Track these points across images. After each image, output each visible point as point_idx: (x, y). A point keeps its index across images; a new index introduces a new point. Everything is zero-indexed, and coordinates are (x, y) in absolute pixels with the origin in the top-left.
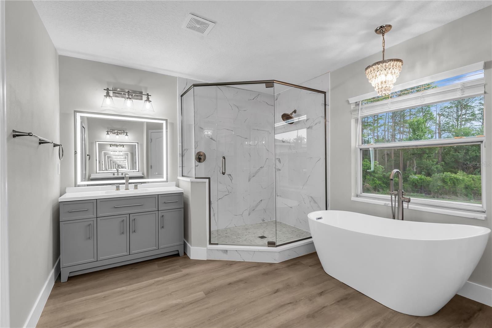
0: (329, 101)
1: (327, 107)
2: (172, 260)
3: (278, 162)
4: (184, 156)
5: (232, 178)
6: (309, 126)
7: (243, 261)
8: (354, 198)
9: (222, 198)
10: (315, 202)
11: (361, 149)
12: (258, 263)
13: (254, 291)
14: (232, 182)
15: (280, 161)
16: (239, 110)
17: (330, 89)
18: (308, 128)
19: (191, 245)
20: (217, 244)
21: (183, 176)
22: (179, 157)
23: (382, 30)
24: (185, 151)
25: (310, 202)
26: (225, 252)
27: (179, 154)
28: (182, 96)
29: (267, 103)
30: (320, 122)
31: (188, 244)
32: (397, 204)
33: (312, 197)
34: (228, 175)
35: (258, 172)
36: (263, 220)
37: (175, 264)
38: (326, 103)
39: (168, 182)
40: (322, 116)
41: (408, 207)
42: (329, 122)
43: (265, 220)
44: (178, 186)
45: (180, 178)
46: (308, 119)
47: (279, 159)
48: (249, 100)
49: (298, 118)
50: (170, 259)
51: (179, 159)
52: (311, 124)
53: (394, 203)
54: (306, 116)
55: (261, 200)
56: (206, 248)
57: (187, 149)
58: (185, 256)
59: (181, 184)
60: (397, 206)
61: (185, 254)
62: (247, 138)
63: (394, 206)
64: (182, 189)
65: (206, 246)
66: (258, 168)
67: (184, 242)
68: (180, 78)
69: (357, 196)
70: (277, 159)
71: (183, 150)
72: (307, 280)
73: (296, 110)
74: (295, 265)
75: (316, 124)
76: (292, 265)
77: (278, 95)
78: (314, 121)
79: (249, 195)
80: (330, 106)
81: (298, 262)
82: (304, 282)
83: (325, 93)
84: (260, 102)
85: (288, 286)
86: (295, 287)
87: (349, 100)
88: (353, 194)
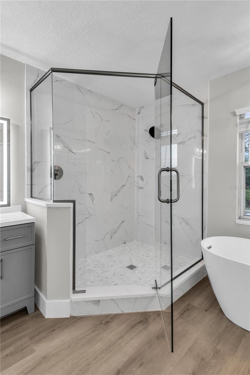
0: (207, 113)
1: (205, 119)
2: (17, 324)
3: (140, 179)
4: (33, 170)
5: (94, 198)
6: (181, 142)
7: (122, 313)
8: (239, 222)
9: (82, 222)
10: (187, 224)
11: (244, 167)
14: (94, 201)
15: (142, 179)
16: (102, 120)
17: (209, 100)
18: (179, 144)
19: (46, 296)
20: (84, 292)
21: (32, 197)
22: (27, 172)
24: (36, 165)
25: (181, 223)
26: (97, 302)
27: (27, 168)
28: (31, 90)
29: (129, 116)
30: (195, 137)
31: (42, 295)
33: (183, 218)
34: (89, 194)
35: (121, 190)
36: (125, 242)
37: (21, 334)
38: (204, 116)
39: (10, 206)
40: (197, 130)
43: (126, 242)
44: (25, 210)
45: (29, 200)
46: (179, 134)
47: (142, 176)
48: (112, 110)
49: (167, 132)
50: (14, 323)
51: (27, 175)
54: (176, 130)
55: (123, 221)
56: (69, 301)
57: (39, 162)
58: (36, 312)
59: (30, 208)
61: (36, 308)
62: (109, 153)
64: (34, 217)
65: (68, 297)
66: (120, 187)
67: (35, 291)
68: (28, 66)
69: (240, 218)
70: (139, 176)
71: (33, 164)
72: (219, 341)
73: (163, 124)
74: (188, 310)
75: (190, 139)
76: (184, 312)
77: (141, 108)
78: (187, 136)
79: (111, 216)
80: (208, 119)
81: (189, 304)
82: (219, 347)
83: (202, 104)
84: (123, 114)
85: (203, 359)
86: (214, 361)
87: (236, 112)
88: (237, 217)
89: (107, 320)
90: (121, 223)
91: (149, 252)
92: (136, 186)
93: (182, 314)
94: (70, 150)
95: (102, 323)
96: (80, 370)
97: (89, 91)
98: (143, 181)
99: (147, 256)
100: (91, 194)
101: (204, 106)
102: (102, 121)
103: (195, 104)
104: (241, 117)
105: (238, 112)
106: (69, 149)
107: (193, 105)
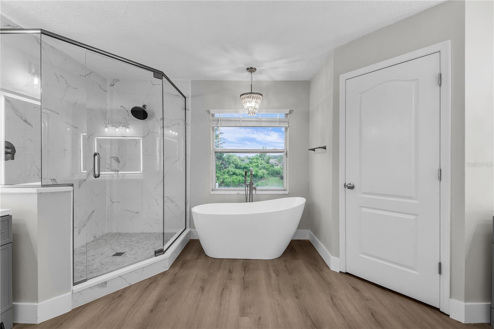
0: (189, 106)
1: (187, 111)
3: (114, 161)
7: (130, 285)
8: (212, 193)
10: (172, 201)
11: (215, 152)
12: (149, 279)
13: (184, 300)
15: (117, 160)
17: (191, 96)
20: (85, 280)
23: (251, 70)
26: (104, 284)
29: (100, 85)
30: (178, 125)
32: (249, 192)
33: (168, 197)
34: (52, 180)
36: (95, 236)
38: (187, 108)
41: (256, 193)
42: (189, 125)
46: (163, 118)
47: (117, 157)
48: (80, 76)
52: (167, 124)
53: (247, 192)
55: (93, 211)
56: (70, 293)
60: (249, 193)
62: (77, 128)
63: (247, 194)
69: (212, 190)
70: (113, 157)
72: (210, 269)
73: (146, 105)
74: (184, 263)
75: (174, 125)
76: (183, 265)
77: (115, 81)
78: (171, 122)
79: (79, 206)
80: (190, 111)
81: (184, 260)
82: (210, 271)
83: (185, 98)
84: (93, 83)
85: (203, 280)
86: (210, 278)
87: (210, 111)
88: (211, 190)
89: (118, 294)
90: (91, 214)
91: (131, 238)
92: (108, 168)
93: (181, 267)
94: (24, 121)
95: (115, 298)
96: (117, 326)
97: (53, 47)
98: (120, 163)
99: (131, 242)
100: (53, 179)
101: (186, 99)
102: (68, 87)
103: (178, 95)
104: (213, 115)
105: (212, 112)
106: (24, 119)
107: (176, 95)
